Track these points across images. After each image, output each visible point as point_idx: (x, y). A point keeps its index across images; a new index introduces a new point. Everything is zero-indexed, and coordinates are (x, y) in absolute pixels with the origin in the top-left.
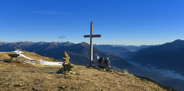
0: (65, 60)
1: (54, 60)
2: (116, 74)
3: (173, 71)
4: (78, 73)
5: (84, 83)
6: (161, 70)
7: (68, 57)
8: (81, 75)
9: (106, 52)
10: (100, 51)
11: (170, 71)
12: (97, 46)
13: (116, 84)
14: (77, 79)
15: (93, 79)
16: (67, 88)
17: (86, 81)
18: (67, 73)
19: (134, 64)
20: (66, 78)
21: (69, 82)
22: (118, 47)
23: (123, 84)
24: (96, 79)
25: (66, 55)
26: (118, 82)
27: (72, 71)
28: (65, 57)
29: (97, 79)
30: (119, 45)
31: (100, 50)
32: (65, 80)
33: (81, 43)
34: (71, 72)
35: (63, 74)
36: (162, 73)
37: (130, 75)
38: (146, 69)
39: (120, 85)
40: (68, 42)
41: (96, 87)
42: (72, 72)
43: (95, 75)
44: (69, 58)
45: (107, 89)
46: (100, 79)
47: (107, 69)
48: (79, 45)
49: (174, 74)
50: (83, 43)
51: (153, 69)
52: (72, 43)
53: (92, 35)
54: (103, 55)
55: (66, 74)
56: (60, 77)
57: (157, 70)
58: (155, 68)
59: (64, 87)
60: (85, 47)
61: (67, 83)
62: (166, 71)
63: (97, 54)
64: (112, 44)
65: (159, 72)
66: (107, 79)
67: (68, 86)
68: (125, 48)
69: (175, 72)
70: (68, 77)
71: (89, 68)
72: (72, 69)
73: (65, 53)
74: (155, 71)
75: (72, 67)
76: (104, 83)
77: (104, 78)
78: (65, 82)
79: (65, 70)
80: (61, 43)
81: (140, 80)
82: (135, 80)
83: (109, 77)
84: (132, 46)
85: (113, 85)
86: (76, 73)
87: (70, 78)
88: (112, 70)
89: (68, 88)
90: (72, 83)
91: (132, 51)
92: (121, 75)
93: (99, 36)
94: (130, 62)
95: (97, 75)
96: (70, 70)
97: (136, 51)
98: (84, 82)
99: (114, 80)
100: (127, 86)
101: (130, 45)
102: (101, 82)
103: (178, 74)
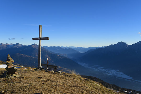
0: (9, 64)
1: (2, 62)
2: (63, 75)
3: (117, 70)
4: (22, 76)
5: (26, 87)
6: (107, 69)
7: (12, 60)
8: (25, 78)
9: (56, 53)
10: (51, 53)
11: (114, 70)
12: (48, 47)
13: (58, 85)
14: (20, 83)
15: (37, 82)
16: (6, 92)
17: (29, 84)
18: (11, 77)
19: (83, 65)
20: (8, 82)
21: (10, 86)
22: (68, 48)
23: (65, 85)
24: (39, 82)
25: (10, 58)
26: (60, 84)
27: (16, 74)
28: (8, 61)
29: (41, 81)
30: (69, 47)
31: (51, 51)
32: (7, 84)
33: (32, 45)
34: (14, 75)
35: (6, 77)
36: (108, 73)
37: (76, 75)
38: (94, 69)
39: (62, 86)
40: (18, 44)
41: (37, 90)
42: (16, 76)
43: (39, 77)
44: (12, 62)
45: (47, 91)
46: (44, 81)
47: (55, 70)
48: (30, 46)
49: (118, 72)
50: (33, 45)
51: (100, 69)
52: (22, 45)
53: (41, 38)
54: (53, 56)
55: (9, 78)
56: (2, 81)
57: (104, 70)
58: (101, 67)
59: (3, 91)
60: (35, 49)
61: (7, 87)
62: (111, 70)
63: (47, 56)
64: (63, 46)
65: (106, 71)
66: (51, 81)
67: (7, 91)
68: (75, 50)
69: (119, 71)
70: (11, 81)
71: (37, 71)
72: (16, 72)
73: (9, 57)
74: (102, 70)
75: (16, 70)
76: (47, 85)
77: (48, 80)
78: (5, 86)
79: (8, 74)
80: (10, 44)
81: (84, 80)
82: (80, 80)
83: (54, 78)
84: (81, 48)
85: (54, 87)
86: (20, 77)
87: (12, 81)
88: (60, 71)
89: (8, 92)
90: (13, 87)
91: (81, 52)
92: (67, 76)
93: (47, 39)
94: (79, 63)
95: (42, 78)
96: (14, 73)
97: (84, 52)
98: (26, 85)
99: (58, 81)
100: (68, 87)
101: (79, 47)
102: (44, 84)
103: (122, 73)
